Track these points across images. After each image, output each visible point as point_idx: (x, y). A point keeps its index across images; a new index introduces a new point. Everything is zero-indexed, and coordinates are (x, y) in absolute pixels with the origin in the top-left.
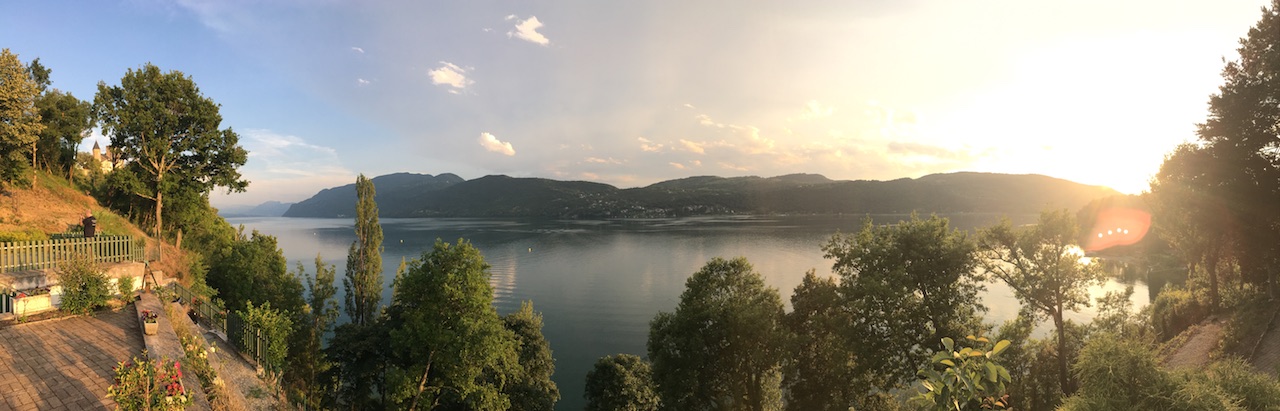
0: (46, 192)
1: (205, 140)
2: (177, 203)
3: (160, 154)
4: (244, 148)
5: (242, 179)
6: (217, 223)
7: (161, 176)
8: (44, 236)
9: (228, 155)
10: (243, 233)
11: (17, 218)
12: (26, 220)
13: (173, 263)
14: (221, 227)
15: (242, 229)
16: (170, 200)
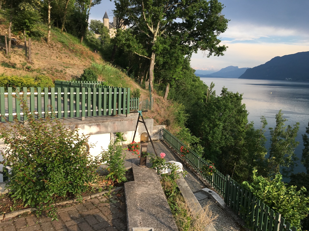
0: (59, 46)
1: (194, 8)
2: (167, 63)
3: (155, 20)
4: (225, 17)
5: (221, 44)
6: (194, 81)
7: (155, 39)
8: (51, 83)
9: (212, 23)
10: (213, 90)
11: (29, 65)
12: (37, 67)
13: (162, 112)
14: (197, 84)
15: (212, 86)
16: (161, 59)
